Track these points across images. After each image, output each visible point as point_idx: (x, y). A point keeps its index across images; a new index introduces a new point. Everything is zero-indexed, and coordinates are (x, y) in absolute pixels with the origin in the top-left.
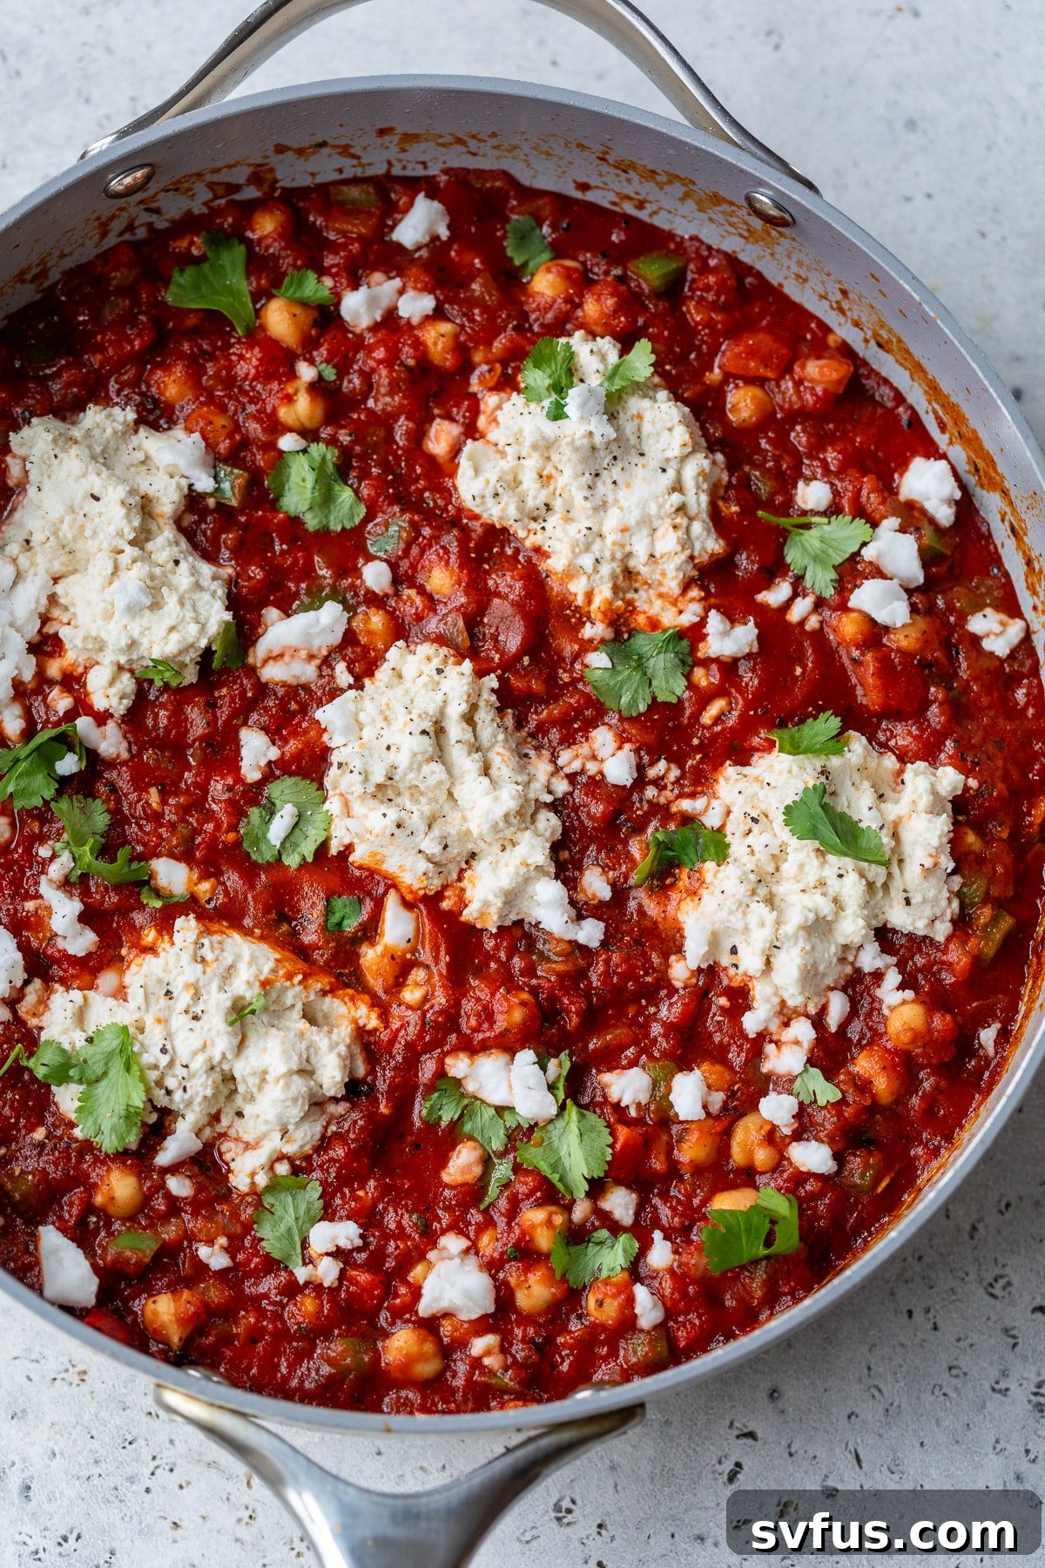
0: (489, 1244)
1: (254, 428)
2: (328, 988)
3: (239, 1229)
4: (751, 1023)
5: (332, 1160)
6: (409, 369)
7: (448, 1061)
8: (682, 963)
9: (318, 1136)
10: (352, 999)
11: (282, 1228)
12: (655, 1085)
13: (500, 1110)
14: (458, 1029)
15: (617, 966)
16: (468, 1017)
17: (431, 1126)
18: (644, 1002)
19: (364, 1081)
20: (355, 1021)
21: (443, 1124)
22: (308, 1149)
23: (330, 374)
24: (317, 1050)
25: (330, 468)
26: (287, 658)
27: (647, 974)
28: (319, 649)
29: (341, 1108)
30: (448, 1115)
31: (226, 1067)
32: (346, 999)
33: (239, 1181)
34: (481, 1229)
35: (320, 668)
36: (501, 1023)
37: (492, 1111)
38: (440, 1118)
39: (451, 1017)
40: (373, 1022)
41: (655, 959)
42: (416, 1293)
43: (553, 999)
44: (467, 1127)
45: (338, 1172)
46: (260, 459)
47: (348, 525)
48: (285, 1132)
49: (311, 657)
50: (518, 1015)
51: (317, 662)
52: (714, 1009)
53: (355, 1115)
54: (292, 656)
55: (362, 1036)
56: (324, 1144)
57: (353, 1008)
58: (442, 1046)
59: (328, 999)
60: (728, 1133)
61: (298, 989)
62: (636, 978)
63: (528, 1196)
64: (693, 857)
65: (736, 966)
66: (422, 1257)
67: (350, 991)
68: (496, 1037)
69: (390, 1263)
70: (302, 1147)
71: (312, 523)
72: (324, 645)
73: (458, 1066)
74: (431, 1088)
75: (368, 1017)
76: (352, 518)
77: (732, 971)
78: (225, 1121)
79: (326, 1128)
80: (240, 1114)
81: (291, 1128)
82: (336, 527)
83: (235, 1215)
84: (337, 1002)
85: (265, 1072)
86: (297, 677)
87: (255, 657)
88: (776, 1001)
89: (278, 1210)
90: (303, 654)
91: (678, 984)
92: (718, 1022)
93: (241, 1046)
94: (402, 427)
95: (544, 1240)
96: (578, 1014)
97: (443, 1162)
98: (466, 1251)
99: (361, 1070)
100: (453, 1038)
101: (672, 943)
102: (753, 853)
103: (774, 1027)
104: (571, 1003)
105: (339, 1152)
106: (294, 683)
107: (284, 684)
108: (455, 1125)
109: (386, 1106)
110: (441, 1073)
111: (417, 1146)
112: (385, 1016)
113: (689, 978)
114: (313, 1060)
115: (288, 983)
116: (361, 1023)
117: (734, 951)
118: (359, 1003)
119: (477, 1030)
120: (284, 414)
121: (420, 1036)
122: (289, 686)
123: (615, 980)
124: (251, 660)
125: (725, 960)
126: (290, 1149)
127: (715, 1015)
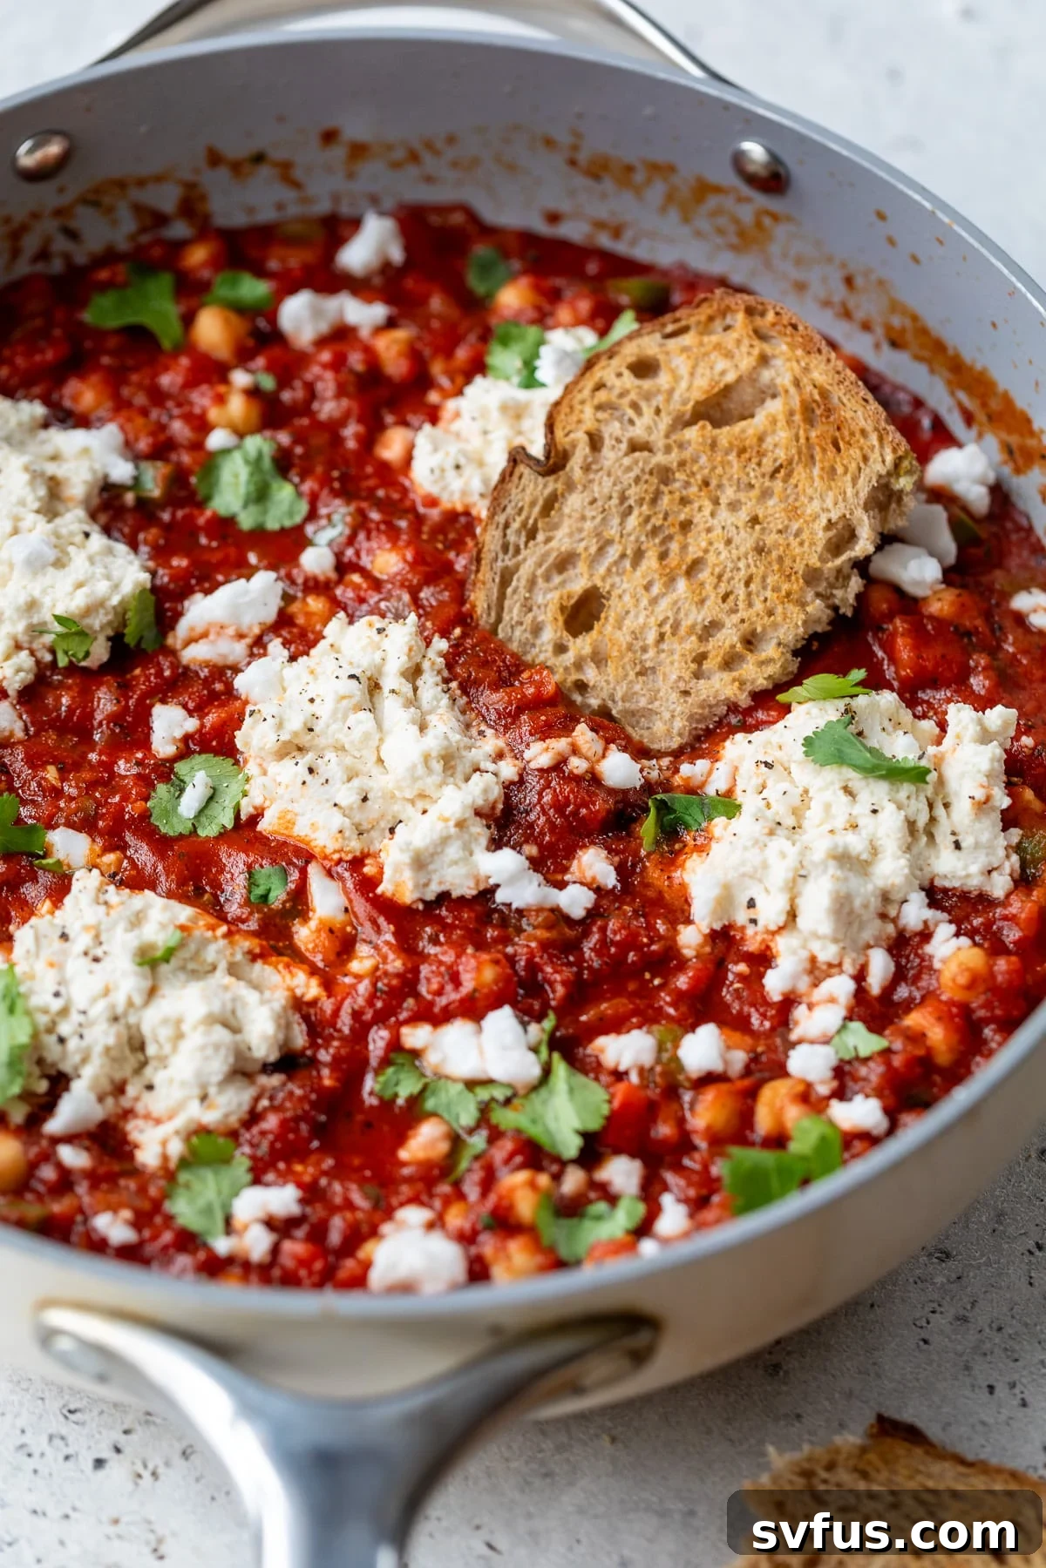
0: (457, 1219)
1: (179, 428)
2: (257, 950)
3: (146, 1206)
4: (775, 983)
5: (263, 1133)
6: (358, 375)
7: (405, 1030)
8: (691, 928)
9: (246, 1107)
10: (287, 966)
11: (201, 1202)
12: (661, 1048)
13: (471, 1085)
14: (417, 995)
15: (615, 933)
16: (428, 980)
17: (387, 1104)
18: (647, 976)
19: (302, 1053)
20: (291, 990)
21: (400, 1101)
22: (233, 1121)
23: (268, 383)
24: (245, 1005)
25: (267, 463)
26: (212, 637)
27: (652, 942)
28: (250, 628)
29: (275, 1080)
30: (406, 1088)
31: (132, 1020)
32: (281, 967)
33: (148, 1157)
34: (447, 1202)
35: (251, 647)
36: (468, 984)
37: (460, 1087)
38: (396, 1095)
39: (408, 983)
40: (311, 989)
41: (661, 927)
42: (367, 1265)
43: (532, 967)
44: (430, 1104)
45: (272, 1144)
46: (186, 458)
47: (288, 523)
48: (204, 1098)
49: (241, 636)
50: (489, 974)
51: (248, 641)
52: (731, 977)
53: (290, 1086)
54: (218, 634)
55: (298, 1005)
56: (253, 1117)
57: (288, 977)
58: (395, 1014)
59: (259, 965)
60: (750, 1095)
61: (222, 943)
62: (638, 948)
63: (508, 1161)
64: (700, 818)
65: (754, 921)
66: (374, 1233)
67: (286, 959)
68: (462, 1001)
69: (335, 1237)
70: (226, 1116)
71: (246, 521)
72: (256, 621)
73: (416, 1036)
74: (386, 1062)
75: (307, 986)
76: (291, 514)
77: (750, 931)
78: (131, 1090)
79: (257, 1099)
80: (150, 1087)
81: (212, 1091)
82: (272, 524)
83: (142, 1190)
84: (268, 969)
85: (179, 1022)
86: (225, 656)
87: (175, 637)
88: (805, 954)
89: (196, 1186)
90: (231, 631)
91: (688, 953)
92: (737, 990)
93: (152, 992)
94: (351, 431)
95: (526, 1207)
96: (564, 983)
97: (401, 1139)
98: (430, 1226)
99: (300, 1039)
100: (410, 1002)
101: (680, 913)
102: (768, 806)
103: (803, 984)
104: (556, 972)
105: (271, 1122)
106: (220, 662)
107: (207, 664)
108: (415, 1101)
109: (330, 1078)
110: (395, 1046)
111: (368, 1125)
112: (328, 985)
113: (702, 946)
114: (239, 1013)
115: (209, 934)
116: (299, 992)
117: (751, 904)
118: (295, 970)
119: (440, 992)
120: (214, 414)
121: (370, 1001)
122: (215, 666)
123: (613, 950)
124: (170, 641)
125: (741, 917)
126: (210, 1117)
127: (732, 983)
